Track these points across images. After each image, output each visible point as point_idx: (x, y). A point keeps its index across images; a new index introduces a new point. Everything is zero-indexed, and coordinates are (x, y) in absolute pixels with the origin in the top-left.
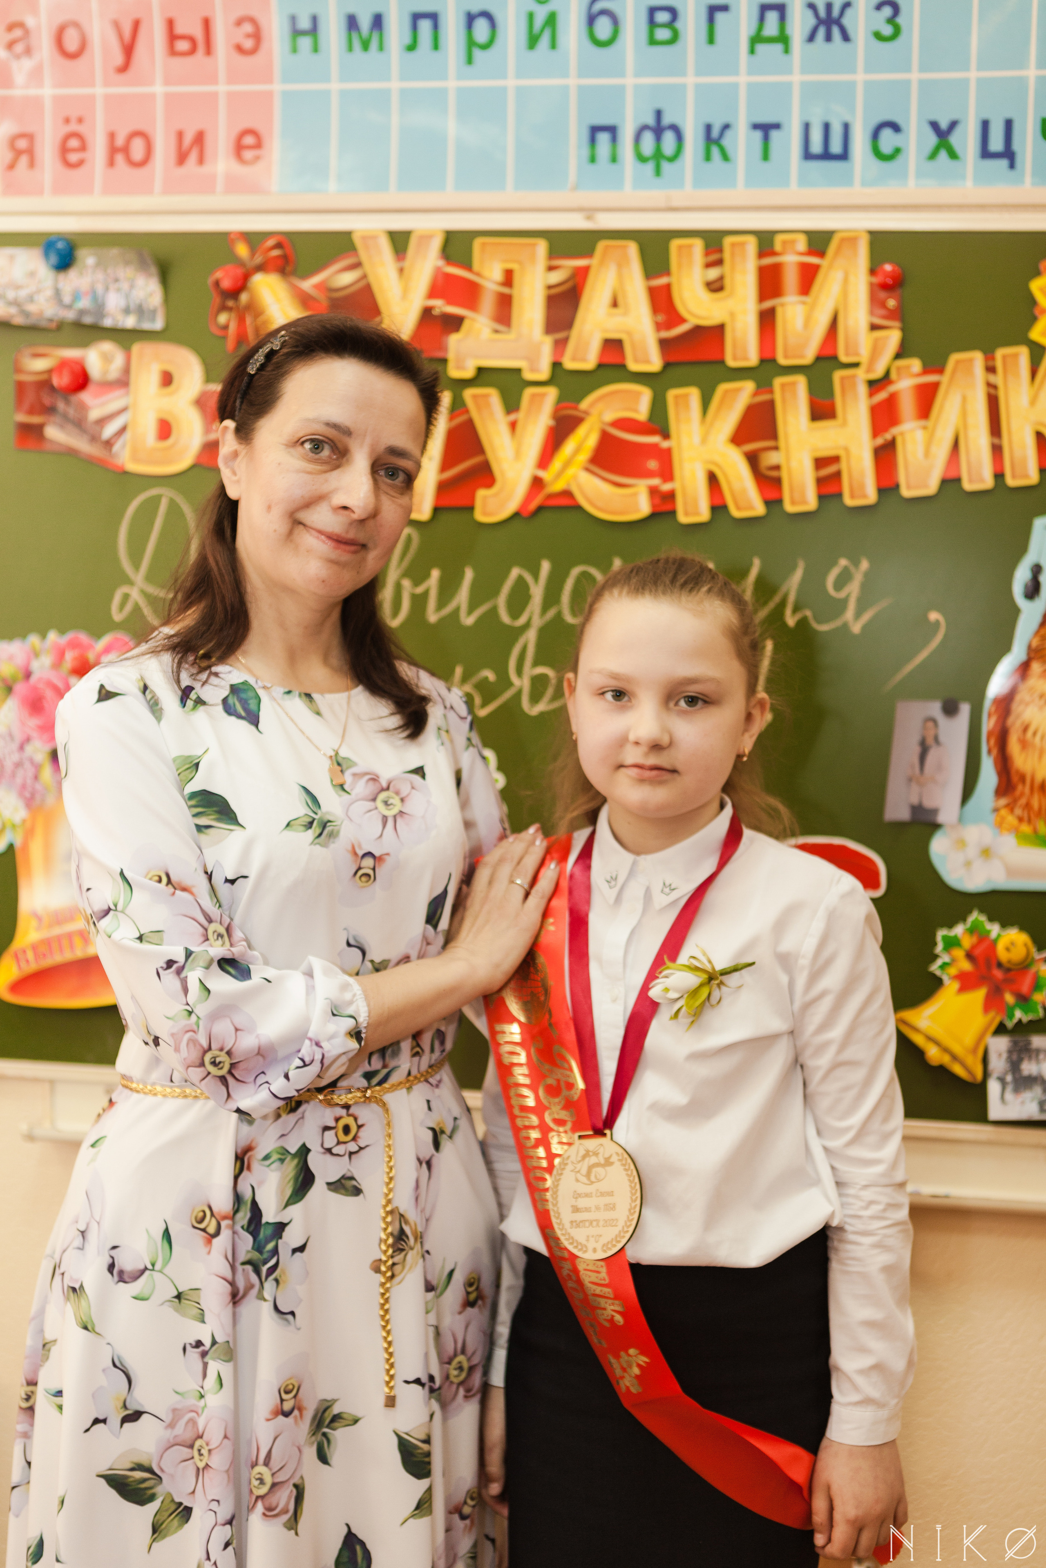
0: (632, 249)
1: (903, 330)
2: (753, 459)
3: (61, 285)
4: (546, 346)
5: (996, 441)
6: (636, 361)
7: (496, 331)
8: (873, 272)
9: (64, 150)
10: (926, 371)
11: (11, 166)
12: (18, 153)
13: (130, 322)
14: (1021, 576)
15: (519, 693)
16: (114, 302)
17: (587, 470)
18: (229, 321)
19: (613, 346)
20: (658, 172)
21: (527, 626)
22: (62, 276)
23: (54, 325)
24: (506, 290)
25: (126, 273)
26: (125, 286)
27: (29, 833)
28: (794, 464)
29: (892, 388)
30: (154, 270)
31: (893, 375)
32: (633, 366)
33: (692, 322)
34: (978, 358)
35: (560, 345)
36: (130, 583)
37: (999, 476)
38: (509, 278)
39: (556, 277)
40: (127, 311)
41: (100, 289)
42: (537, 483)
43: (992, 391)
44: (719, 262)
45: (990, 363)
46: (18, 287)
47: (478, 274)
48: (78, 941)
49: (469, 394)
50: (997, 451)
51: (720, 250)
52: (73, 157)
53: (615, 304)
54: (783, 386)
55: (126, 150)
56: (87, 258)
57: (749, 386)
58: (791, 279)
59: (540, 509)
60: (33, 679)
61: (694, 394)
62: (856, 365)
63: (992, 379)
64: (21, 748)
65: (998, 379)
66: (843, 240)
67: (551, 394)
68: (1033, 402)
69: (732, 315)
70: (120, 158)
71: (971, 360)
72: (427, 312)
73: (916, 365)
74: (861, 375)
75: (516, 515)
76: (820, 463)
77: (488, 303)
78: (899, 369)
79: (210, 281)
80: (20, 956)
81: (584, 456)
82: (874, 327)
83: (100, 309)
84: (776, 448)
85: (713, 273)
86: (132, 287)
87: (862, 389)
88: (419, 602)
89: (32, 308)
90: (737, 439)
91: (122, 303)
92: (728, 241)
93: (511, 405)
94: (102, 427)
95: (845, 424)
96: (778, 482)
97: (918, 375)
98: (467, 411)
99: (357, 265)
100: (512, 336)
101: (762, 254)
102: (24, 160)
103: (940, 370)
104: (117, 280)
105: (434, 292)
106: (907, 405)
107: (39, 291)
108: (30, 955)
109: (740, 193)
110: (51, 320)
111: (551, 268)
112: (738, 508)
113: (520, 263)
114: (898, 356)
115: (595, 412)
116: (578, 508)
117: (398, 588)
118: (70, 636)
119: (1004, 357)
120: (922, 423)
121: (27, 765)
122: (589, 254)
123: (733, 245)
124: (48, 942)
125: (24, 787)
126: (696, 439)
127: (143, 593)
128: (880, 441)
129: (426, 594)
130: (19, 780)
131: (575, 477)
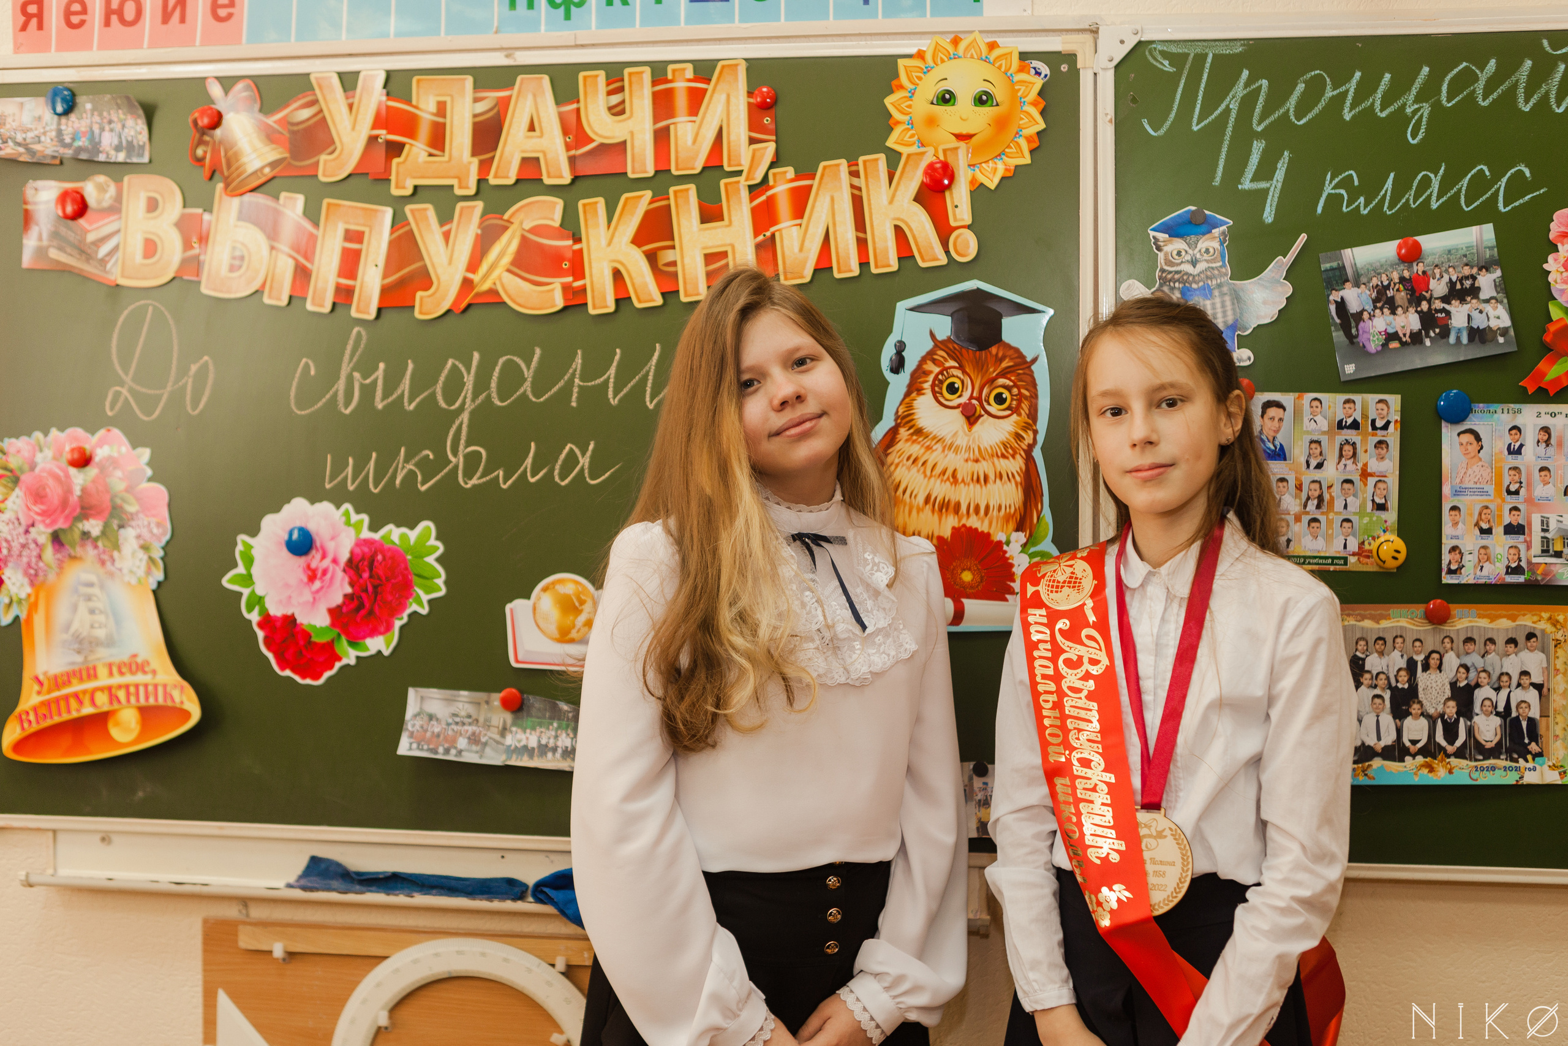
0: (546, 80)
1: (776, 142)
2: (652, 258)
3: (63, 127)
4: (474, 165)
5: (861, 235)
6: (549, 176)
7: (431, 155)
8: (750, 94)
9: (68, 14)
10: (798, 178)
11: (24, 28)
12: (28, 17)
13: (121, 157)
14: (888, 353)
15: (456, 467)
16: (108, 140)
17: (509, 271)
18: (205, 152)
19: (530, 163)
20: (568, 17)
21: (462, 408)
22: (64, 120)
23: (57, 162)
24: (440, 120)
25: (117, 115)
26: (117, 127)
27: (33, 607)
28: (687, 260)
29: (769, 193)
30: (141, 112)
31: (771, 183)
32: (547, 181)
33: (599, 141)
34: (843, 162)
35: (485, 166)
36: (122, 383)
37: (864, 264)
38: (441, 110)
39: (481, 107)
40: (118, 148)
41: (97, 131)
42: (467, 284)
43: (856, 192)
44: (621, 89)
45: (854, 168)
46: (26, 131)
47: (416, 107)
48: (73, 703)
49: (408, 209)
50: (862, 244)
51: (622, 80)
52: (75, 19)
53: (532, 128)
54: (675, 192)
55: (120, 13)
56: (85, 104)
57: (648, 194)
58: (681, 101)
59: (469, 306)
60: (37, 470)
61: (601, 202)
62: (739, 173)
63: (856, 182)
64: (27, 532)
65: (861, 182)
66: (723, 67)
67: (479, 205)
68: (891, 202)
69: (632, 133)
70: (114, 19)
71: (838, 165)
72: (373, 139)
73: (790, 172)
74: (743, 182)
75: (448, 312)
76: (710, 258)
77: (424, 131)
78: (774, 175)
79: (190, 120)
80: (24, 717)
81: (507, 259)
82: (752, 141)
83: (96, 146)
84: (673, 247)
85: (615, 99)
86: (124, 126)
87: (745, 194)
88: (368, 392)
89: (37, 147)
90: (638, 240)
91: (116, 142)
92: (627, 71)
93: (445, 217)
94: (98, 247)
95: (730, 224)
96: (675, 275)
97: (792, 180)
98: (408, 224)
99: (315, 102)
100: (446, 158)
101: (655, 83)
102: (34, 22)
103: (812, 177)
104: (110, 122)
105: (378, 123)
106: (784, 206)
107: (45, 133)
108: (32, 717)
109: (637, 31)
110: (54, 157)
111: (476, 100)
112: (640, 301)
113: (452, 96)
114: (772, 165)
115: (516, 221)
116: (504, 303)
117: (350, 380)
118: (69, 431)
119: (865, 162)
120: (798, 221)
121: (32, 546)
122: (510, 85)
123: (630, 74)
124: (47, 704)
125: (29, 566)
126: (604, 242)
127: (131, 391)
128: (761, 238)
129: (375, 381)
130: (25, 560)
131: (500, 278)
